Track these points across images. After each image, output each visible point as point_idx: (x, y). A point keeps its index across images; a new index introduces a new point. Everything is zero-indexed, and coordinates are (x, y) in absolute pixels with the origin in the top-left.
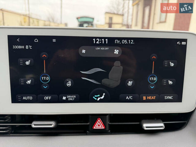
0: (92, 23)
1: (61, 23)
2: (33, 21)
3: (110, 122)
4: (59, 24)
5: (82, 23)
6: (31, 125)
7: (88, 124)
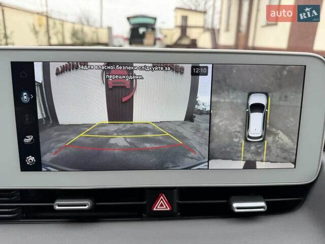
0: (153, 27)
1: (101, 27)
2: (55, 23)
3: (179, 200)
4: (97, 28)
5: (137, 26)
6: (53, 206)
7: (145, 203)
